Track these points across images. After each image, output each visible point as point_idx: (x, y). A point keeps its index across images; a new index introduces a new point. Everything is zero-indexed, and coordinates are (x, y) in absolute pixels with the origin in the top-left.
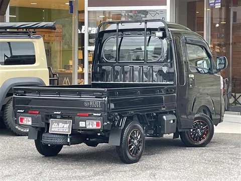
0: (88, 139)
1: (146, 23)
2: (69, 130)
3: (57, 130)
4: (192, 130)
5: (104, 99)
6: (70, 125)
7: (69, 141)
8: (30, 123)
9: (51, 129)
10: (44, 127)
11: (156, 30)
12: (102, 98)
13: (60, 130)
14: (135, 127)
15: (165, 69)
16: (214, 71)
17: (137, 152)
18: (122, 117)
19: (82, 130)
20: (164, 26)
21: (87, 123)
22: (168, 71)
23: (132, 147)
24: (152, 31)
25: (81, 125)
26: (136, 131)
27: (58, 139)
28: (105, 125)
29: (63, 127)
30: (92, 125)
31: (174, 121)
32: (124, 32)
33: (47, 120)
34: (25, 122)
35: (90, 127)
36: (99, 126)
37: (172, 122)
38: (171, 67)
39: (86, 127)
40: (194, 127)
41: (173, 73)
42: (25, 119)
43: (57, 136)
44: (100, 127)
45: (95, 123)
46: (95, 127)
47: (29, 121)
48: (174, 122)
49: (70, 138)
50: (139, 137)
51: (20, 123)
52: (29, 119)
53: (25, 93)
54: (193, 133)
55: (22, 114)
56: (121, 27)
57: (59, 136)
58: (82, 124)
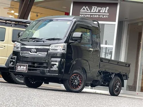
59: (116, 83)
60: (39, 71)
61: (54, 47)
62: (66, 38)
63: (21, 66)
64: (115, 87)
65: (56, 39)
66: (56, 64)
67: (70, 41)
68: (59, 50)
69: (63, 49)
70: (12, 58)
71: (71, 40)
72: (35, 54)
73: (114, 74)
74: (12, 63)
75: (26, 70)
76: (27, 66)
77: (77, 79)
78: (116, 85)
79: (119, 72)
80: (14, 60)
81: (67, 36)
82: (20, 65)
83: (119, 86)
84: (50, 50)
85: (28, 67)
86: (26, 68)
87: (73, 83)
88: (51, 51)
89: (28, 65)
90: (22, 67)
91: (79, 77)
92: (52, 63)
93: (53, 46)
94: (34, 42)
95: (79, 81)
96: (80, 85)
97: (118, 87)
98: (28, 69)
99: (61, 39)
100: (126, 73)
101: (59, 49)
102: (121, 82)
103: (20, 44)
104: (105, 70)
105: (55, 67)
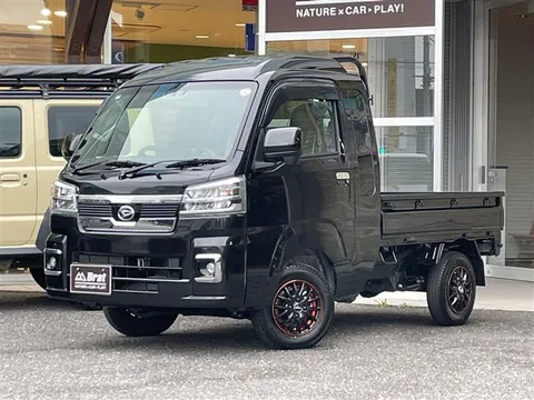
59: (454, 278)
60: (155, 287)
61: (198, 194)
62: (240, 155)
63: (85, 271)
64: (451, 292)
65: (204, 162)
66: (212, 261)
67: (258, 165)
68: (219, 205)
69: (233, 202)
70: (50, 244)
71: (258, 160)
72: (133, 224)
73: (442, 246)
74: (53, 260)
75: (108, 286)
76: (107, 270)
77: (302, 297)
78: (452, 284)
79: (460, 236)
80: (59, 252)
81: (243, 146)
82: (81, 270)
83: (466, 287)
84: (187, 206)
85: (113, 275)
86: (107, 278)
87: (286, 316)
88: (189, 210)
89: (110, 267)
90: (91, 276)
91: (307, 289)
92: (199, 256)
93: (194, 192)
94: (124, 177)
95: (307, 304)
96: (313, 319)
97: (462, 291)
98: (113, 281)
99: (221, 161)
100: (488, 233)
101: (217, 202)
102: (471, 269)
103: (73, 188)
104: (405, 240)
105: (211, 271)
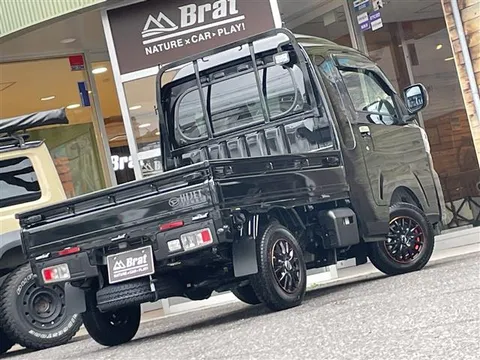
0: (189, 285)
1: (250, 43)
2: (150, 266)
3: (125, 274)
4: (389, 240)
5: (206, 182)
6: (148, 255)
7: (153, 289)
8: (67, 276)
9: (112, 276)
10: (97, 273)
11: (273, 52)
12: (203, 181)
13: (131, 273)
14: (278, 235)
15: (310, 124)
16: (405, 118)
17: (293, 285)
18: (249, 216)
19: (177, 258)
20: (287, 39)
21: (184, 241)
22: (316, 128)
23: (283, 274)
24: (265, 57)
25: (171, 249)
26: (284, 243)
27: (131, 291)
28: (222, 233)
29: (136, 265)
30: (194, 241)
31: (351, 219)
32: (211, 75)
33: (100, 259)
34: (57, 277)
35: (191, 247)
36: (209, 239)
37: (347, 222)
38: (321, 116)
39: (182, 249)
40: (393, 233)
41: (328, 127)
42: (56, 271)
43: (126, 286)
44: (211, 241)
45: (200, 235)
46: (201, 243)
47: (63, 273)
48: (351, 221)
49: (155, 283)
50: (291, 254)
51: (46, 282)
52: (64, 269)
53: (43, 218)
54: (393, 246)
55: (47, 263)
56: (203, 65)
57: (131, 286)
58: (174, 246)
